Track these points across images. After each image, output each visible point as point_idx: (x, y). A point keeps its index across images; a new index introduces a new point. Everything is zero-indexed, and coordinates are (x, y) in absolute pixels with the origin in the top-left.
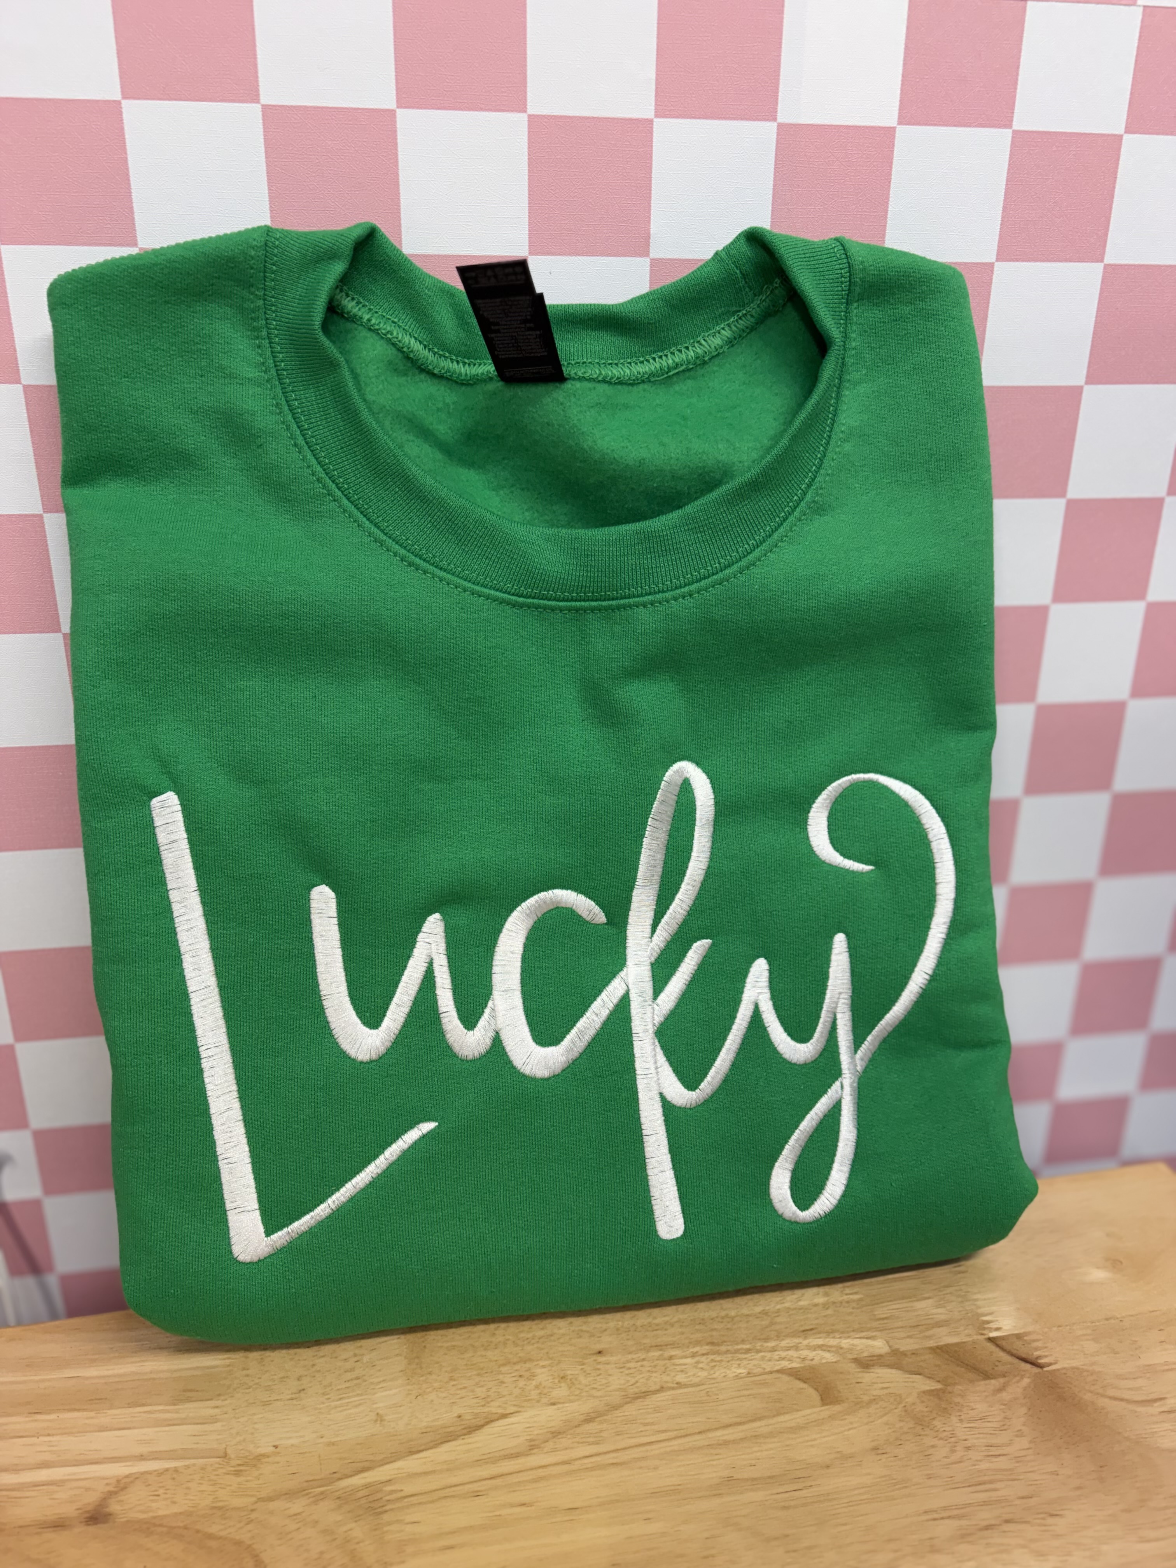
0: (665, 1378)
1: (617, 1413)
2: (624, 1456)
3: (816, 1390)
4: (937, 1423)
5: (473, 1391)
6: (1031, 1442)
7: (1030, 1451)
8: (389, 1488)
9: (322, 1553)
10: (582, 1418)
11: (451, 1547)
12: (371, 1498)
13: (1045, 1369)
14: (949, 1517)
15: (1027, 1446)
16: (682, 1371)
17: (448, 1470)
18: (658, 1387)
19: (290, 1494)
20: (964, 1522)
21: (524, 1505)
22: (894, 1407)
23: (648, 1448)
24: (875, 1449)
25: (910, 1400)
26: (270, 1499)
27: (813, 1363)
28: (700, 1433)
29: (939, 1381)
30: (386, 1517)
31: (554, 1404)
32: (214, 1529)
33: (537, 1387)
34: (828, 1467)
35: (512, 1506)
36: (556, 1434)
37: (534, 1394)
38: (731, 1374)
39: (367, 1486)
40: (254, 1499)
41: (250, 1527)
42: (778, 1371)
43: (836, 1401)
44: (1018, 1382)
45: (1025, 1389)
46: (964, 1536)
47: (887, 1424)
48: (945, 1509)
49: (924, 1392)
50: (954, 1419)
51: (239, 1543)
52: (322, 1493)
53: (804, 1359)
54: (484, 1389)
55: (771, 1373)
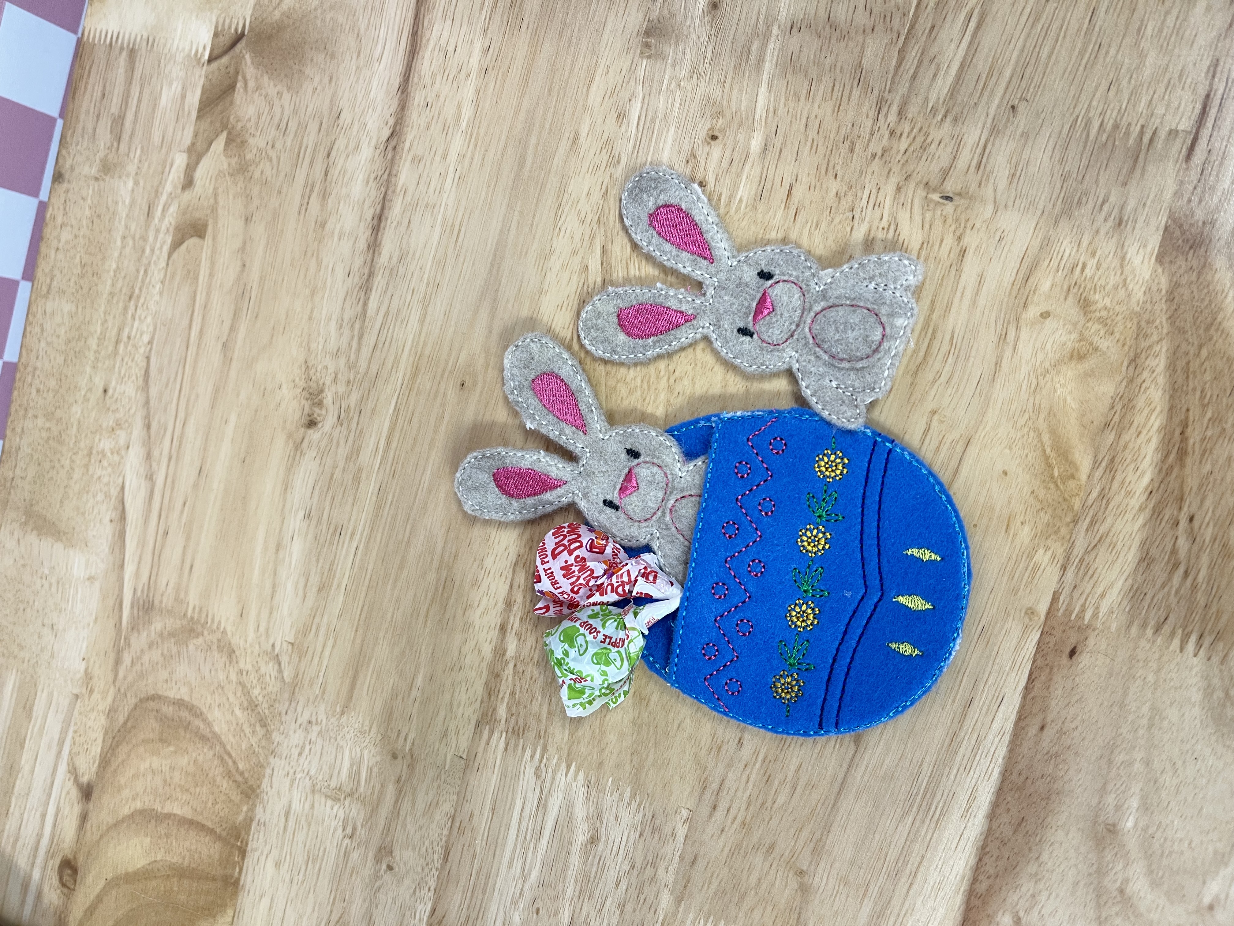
0: (142, 350)
1: (152, 403)
2: (181, 415)
3: (192, 236)
4: (249, 156)
5: (97, 502)
6: (288, 91)
7: (294, 97)
8: (139, 593)
9: (162, 654)
10: (145, 430)
11: (192, 567)
12: (141, 608)
13: (246, 33)
14: (309, 198)
15: (290, 95)
16: (141, 335)
17: (143, 546)
18: (145, 360)
19: (118, 662)
20: (316, 190)
21: (185, 504)
22: (225, 183)
23: (183, 393)
24: (247, 219)
25: (225, 165)
26: (116, 676)
27: (173, 223)
28: (187, 348)
29: (222, 131)
30: (156, 602)
31: (128, 447)
32: (121, 720)
33: (112, 453)
34: (244, 266)
35: (182, 512)
36: (149, 456)
37: (116, 458)
38: (157, 298)
39: (132, 607)
40: (112, 687)
41: (129, 696)
42: (169, 257)
43: (205, 226)
44: (246, 65)
45: (252, 63)
46: (325, 196)
47: (234, 198)
48: (303, 196)
49: (225, 150)
50: (251, 140)
51: (136, 707)
52: (125, 639)
53: (168, 230)
54: (99, 494)
55: (167, 265)
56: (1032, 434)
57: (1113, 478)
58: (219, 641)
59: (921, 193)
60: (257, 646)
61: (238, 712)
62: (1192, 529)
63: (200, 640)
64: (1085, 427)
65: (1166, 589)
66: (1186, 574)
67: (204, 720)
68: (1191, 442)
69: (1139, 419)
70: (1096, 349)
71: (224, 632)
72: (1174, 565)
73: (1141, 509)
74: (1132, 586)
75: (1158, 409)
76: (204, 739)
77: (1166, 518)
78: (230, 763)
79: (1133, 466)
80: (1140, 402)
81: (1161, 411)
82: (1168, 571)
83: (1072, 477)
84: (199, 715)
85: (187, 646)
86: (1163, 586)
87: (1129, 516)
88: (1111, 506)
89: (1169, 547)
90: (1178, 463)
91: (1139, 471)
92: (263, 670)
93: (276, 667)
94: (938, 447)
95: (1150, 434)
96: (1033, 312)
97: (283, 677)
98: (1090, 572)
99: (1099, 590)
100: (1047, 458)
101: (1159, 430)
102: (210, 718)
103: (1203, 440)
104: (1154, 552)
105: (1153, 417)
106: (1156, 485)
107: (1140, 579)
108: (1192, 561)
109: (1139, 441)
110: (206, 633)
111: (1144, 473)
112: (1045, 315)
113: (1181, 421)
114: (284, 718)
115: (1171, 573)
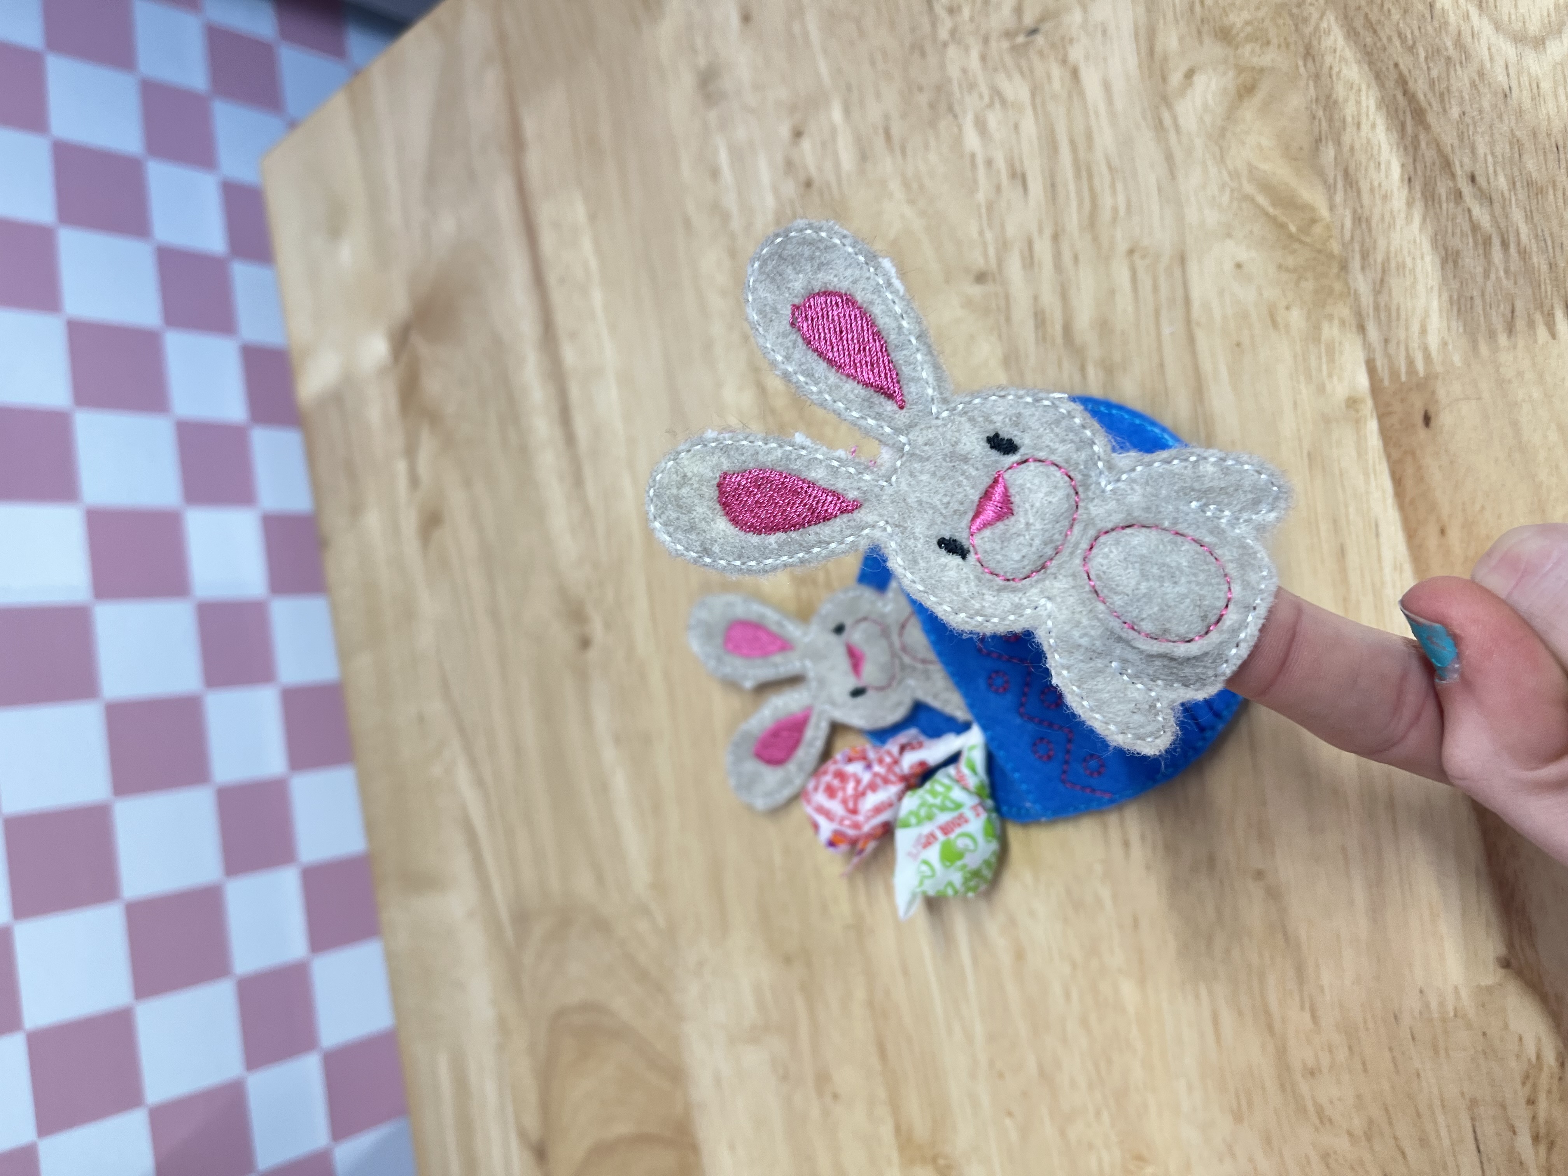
56: (1244, 205)
57: (1359, 192)
62: (1480, 189)
64: (1296, 159)
65: (1493, 276)
66: (1505, 245)
68: (1421, 96)
69: (1349, 111)
70: (1262, 70)
72: (1484, 244)
73: (1410, 204)
74: (1451, 297)
75: (1364, 87)
77: (1444, 197)
79: (1372, 164)
80: (1340, 91)
81: (1368, 86)
82: (1482, 256)
83: (1313, 221)
86: (1487, 276)
87: (1400, 222)
88: (1374, 225)
89: (1467, 228)
90: (1420, 128)
91: (1383, 167)
95: (1371, 117)
96: (1176, 79)
98: (1394, 313)
99: (1415, 328)
100: (1273, 220)
101: (1379, 107)
103: (1432, 84)
104: (1455, 242)
105: (1363, 98)
106: (1410, 168)
107: (1455, 285)
108: (1503, 225)
109: (1363, 134)
111: (1389, 163)
112: (1190, 74)
113: (1397, 82)
115: (1487, 255)
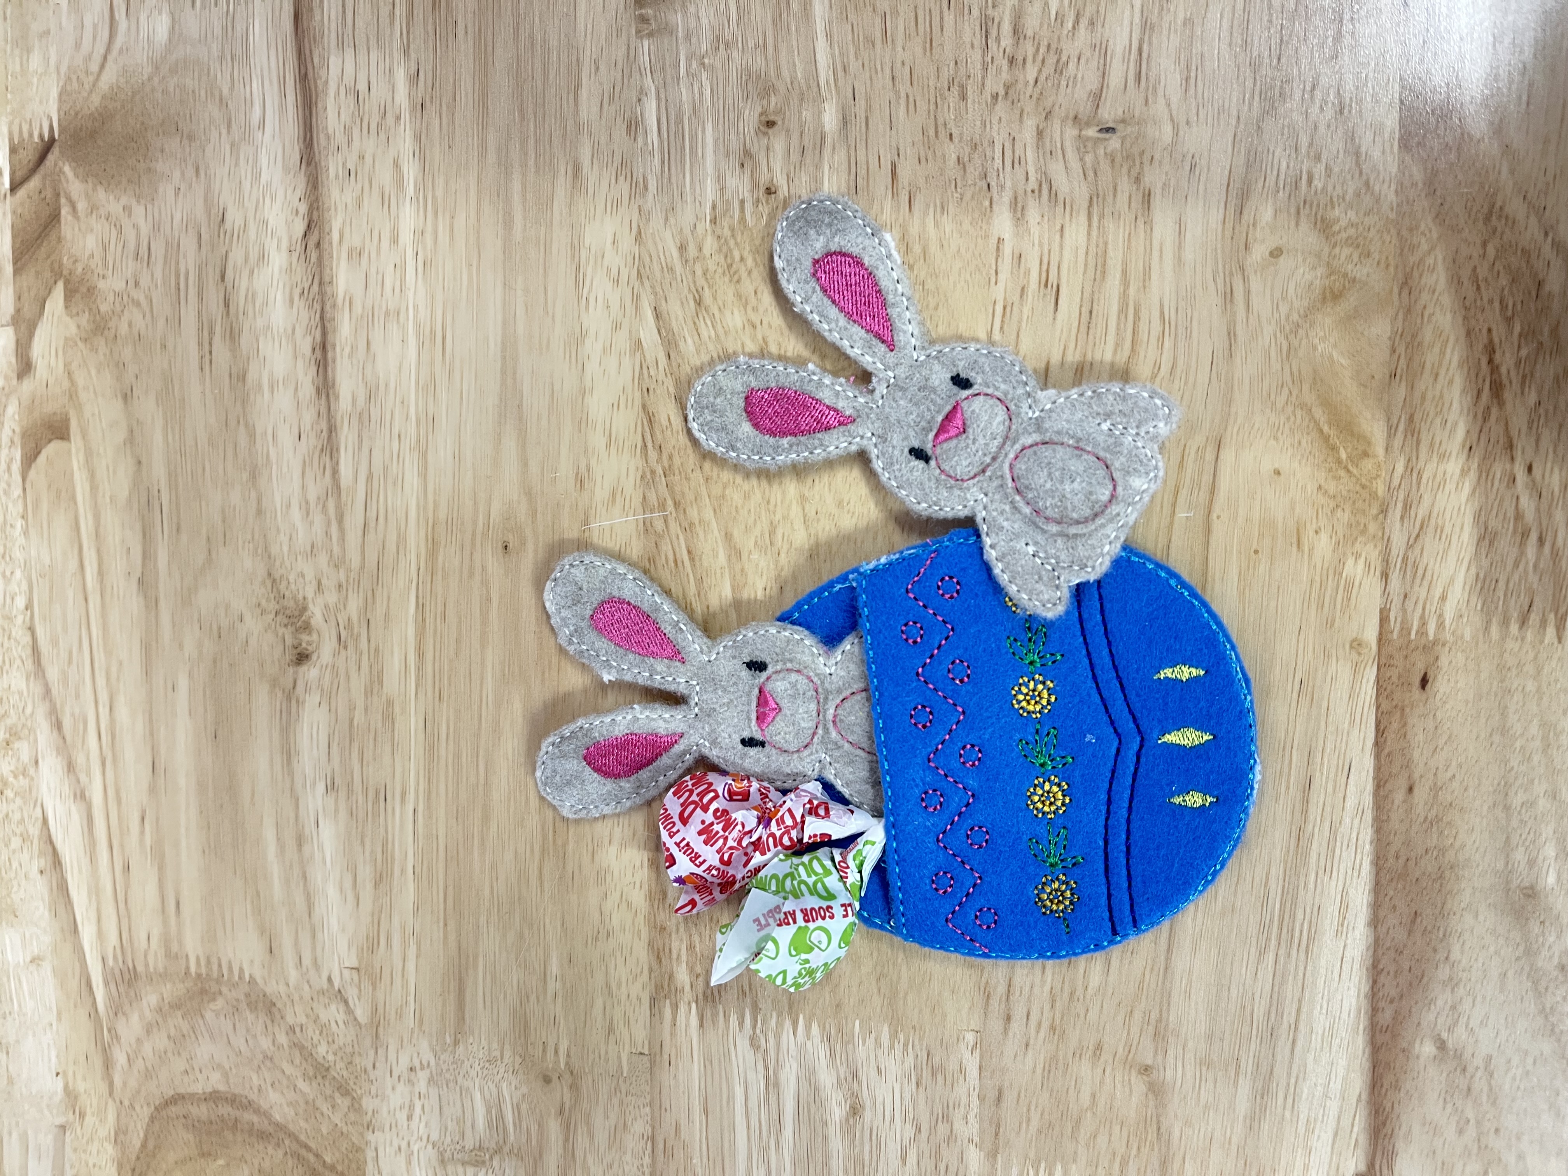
0: (20, 619)
1: (55, 692)
2: (103, 697)
3: (50, 441)
4: (104, 308)
5: (14, 852)
6: (138, 202)
7: (149, 207)
8: (111, 962)
9: (169, 1037)
10: (55, 732)
11: (178, 904)
12: (119, 980)
13: (57, 137)
14: (210, 344)
15: (142, 209)
16: (13, 599)
17: (97, 895)
18: (29, 633)
19: (108, 1064)
20: (218, 329)
21: (143, 819)
22: (79, 353)
23: (96, 665)
24: (125, 397)
25: (73, 329)
26: (111, 1084)
27: (18, 430)
28: (86, 600)
29: (55, 282)
30: (140, 968)
31: (37, 762)
32: (137, 1143)
33: (15, 777)
34: (139, 462)
35: (142, 832)
36: (70, 767)
37: (23, 782)
38: (21, 540)
39: (106, 983)
40: (110, 1101)
41: (138, 1108)
42: (24, 480)
43: (66, 422)
44: (67, 182)
45: (77, 176)
46: (233, 335)
47: (99, 371)
48: (200, 344)
49: (66, 307)
50: (101, 284)
51: (152, 1119)
52: (109, 1031)
53: (12, 442)
54: (13, 839)
55: (24, 490)
56: (1299, 413)
57: (1418, 443)
58: (248, 995)
59: (1071, 132)
60: (306, 987)
61: (302, 1085)
62: (1534, 481)
63: (220, 1003)
64: (1365, 386)
65: (1521, 568)
66: (1541, 540)
67: (257, 1111)
68: (1503, 370)
69: (1431, 358)
70: (1354, 280)
71: (252, 981)
72: (1523, 535)
73: (1464, 473)
74: (1478, 575)
75: (1452, 339)
76: (263, 1136)
77: (1498, 476)
78: (312, 1158)
79: (1439, 419)
80: (1428, 335)
81: (1457, 340)
82: (1517, 545)
83: (1366, 454)
84: (248, 1105)
85: (202, 1017)
86: (1516, 565)
87: (1450, 486)
88: (1424, 480)
89: (1511, 513)
90: (1495, 401)
91: (1449, 425)
92: (324, 1017)
93: (342, 1008)
94: (1182, 462)
95: (1451, 372)
96: (1259, 253)
97: (356, 1019)
98: (1420, 572)
99: (1438, 592)
100: (1326, 439)
101: (1460, 366)
102: (265, 1106)
103: (1518, 363)
104: (1493, 523)
105: (1449, 350)
106: (1475, 437)
107: (1485, 563)
108: (1544, 523)
109: (1439, 386)
110: (225, 990)
111: (1455, 424)
112: (1276, 253)
113: (1485, 346)
114: (372, 1075)
115: (1522, 544)
